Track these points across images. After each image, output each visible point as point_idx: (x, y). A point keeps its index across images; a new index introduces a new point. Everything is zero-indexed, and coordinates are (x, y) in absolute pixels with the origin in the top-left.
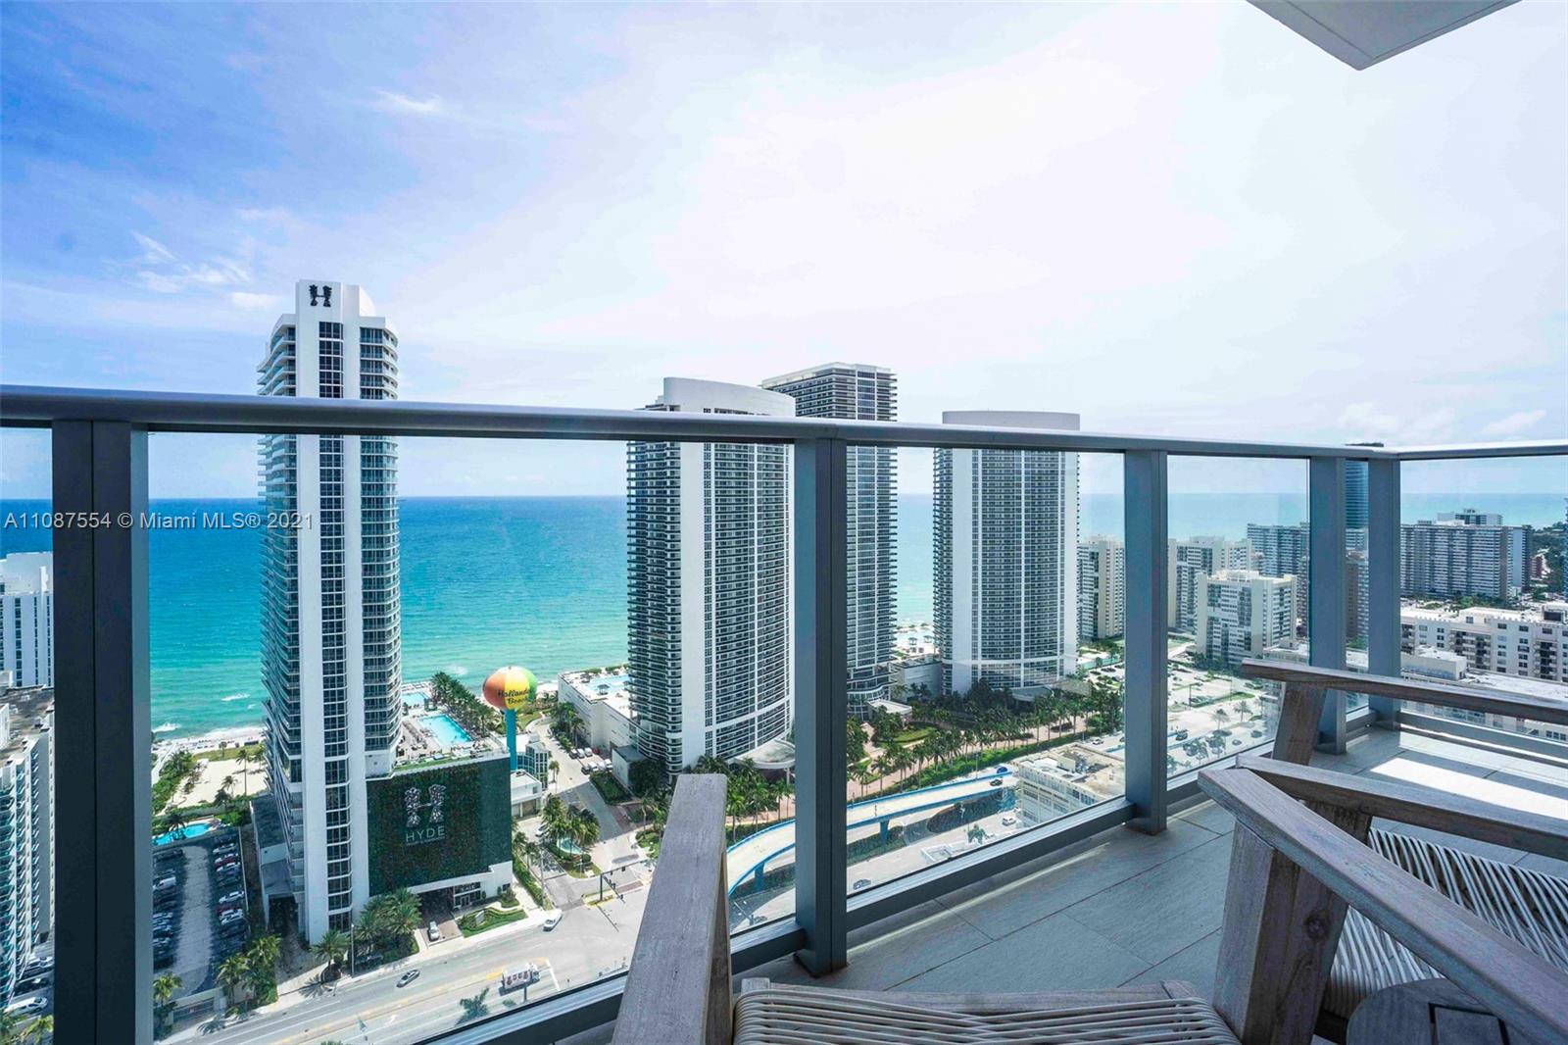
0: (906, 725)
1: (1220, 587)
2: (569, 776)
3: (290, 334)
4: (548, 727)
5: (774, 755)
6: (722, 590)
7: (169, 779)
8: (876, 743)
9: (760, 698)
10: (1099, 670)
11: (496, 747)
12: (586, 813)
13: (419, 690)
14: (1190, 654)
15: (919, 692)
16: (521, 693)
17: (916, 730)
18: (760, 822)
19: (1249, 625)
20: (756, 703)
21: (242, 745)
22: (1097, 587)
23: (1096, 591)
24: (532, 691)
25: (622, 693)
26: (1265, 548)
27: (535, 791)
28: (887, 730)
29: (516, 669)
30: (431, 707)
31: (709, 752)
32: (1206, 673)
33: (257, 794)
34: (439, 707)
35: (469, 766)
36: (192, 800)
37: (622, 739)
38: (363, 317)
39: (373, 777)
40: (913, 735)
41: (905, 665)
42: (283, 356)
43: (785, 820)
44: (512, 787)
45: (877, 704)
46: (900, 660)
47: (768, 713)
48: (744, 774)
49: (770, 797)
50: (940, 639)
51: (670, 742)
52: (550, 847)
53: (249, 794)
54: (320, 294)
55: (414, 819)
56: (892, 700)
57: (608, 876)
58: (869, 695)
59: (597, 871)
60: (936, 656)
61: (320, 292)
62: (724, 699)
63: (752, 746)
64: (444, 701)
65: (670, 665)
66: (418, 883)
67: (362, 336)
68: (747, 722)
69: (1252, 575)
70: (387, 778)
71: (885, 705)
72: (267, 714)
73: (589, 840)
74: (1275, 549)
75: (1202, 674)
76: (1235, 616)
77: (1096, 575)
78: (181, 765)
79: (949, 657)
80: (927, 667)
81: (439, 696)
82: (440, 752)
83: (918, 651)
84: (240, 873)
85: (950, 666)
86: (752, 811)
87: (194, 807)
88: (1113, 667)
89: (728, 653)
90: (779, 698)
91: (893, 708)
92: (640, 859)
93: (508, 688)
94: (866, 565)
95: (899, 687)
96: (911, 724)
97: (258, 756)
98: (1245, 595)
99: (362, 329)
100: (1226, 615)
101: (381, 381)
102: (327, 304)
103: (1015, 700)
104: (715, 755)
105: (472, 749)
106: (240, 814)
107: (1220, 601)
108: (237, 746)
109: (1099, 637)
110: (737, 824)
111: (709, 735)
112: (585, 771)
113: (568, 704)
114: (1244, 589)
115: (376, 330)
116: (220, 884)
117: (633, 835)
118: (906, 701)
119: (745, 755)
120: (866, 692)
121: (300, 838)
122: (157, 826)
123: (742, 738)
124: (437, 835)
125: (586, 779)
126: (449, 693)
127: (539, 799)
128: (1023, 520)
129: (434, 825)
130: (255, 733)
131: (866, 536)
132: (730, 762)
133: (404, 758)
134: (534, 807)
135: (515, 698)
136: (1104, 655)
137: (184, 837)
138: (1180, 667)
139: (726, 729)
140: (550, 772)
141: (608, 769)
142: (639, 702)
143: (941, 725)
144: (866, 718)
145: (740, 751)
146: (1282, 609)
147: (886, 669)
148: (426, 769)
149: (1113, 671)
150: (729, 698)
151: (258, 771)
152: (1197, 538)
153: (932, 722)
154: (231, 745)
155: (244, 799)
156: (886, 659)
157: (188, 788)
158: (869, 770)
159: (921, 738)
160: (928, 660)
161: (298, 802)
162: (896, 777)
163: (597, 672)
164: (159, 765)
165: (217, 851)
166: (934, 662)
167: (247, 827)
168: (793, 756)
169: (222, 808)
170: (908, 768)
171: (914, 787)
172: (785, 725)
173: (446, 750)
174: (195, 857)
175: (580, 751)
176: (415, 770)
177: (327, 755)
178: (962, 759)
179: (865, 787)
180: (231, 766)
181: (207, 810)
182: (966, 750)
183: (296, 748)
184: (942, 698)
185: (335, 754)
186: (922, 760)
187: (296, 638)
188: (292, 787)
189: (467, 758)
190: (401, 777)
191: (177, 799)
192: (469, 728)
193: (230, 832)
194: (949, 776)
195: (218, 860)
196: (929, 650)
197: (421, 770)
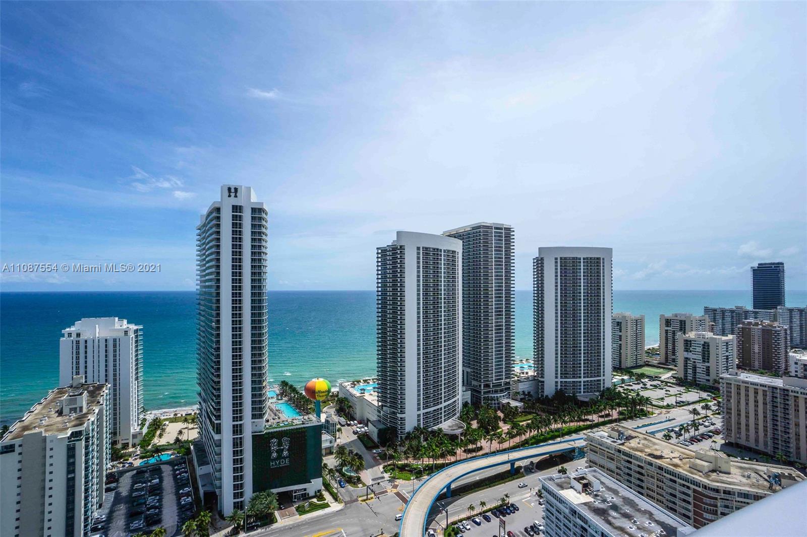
0: (520, 413)
1: (691, 341)
2: (346, 436)
3: (217, 211)
4: (335, 409)
5: (452, 427)
6: (426, 340)
7: (152, 431)
8: (505, 422)
9: (445, 397)
10: (623, 385)
11: (313, 420)
12: (357, 454)
13: (272, 389)
14: (674, 377)
15: (526, 395)
16: (324, 392)
17: (525, 416)
18: (447, 462)
19: (708, 362)
20: (443, 399)
21: (184, 415)
22: (621, 340)
23: (620, 342)
24: (329, 391)
25: (372, 393)
26: (714, 320)
27: (331, 442)
28: (510, 415)
29: (321, 380)
30: (279, 398)
31: (419, 425)
32: (684, 388)
33: (194, 439)
34: (284, 398)
35: (301, 428)
36: (163, 442)
37: (373, 417)
38: (253, 203)
39: (255, 433)
40: (524, 418)
41: (519, 381)
42: (214, 222)
43: (459, 461)
44: (322, 440)
45: (505, 401)
46: (516, 378)
47: (448, 405)
48: (438, 436)
49: (452, 449)
50: (538, 367)
51: (399, 419)
52: (340, 471)
53: (189, 439)
54: (233, 191)
55: (275, 455)
56: (512, 399)
57: (371, 487)
58: (500, 397)
59: (364, 485)
60: (536, 376)
61: (233, 190)
62: (427, 397)
63: (441, 422)
64: (286, 396)
65: (399, 379)
66: (276, 487)
67: (252, 212)
68: (438, 409)
69: (709, 335)
70: (262, 433)
71: (509, 402)
72: (199, 399)
73: (359, 468)
74: (720, 321)
75: (682, 389)
76: (700, 357)
77: (620, 334)
78: (157, 424)
79: (542, 377)
80: (531, 382)
81: (283, 393)
82: (287, 421)
83: (525, 374)
84: (188, 479)
85: (543, 382)
86: (443, 456)
87: (163, 445)
88: (631, 383)
89: (428, 373)
90: (453, 397)
91: (514, 404)
92: (386, 479)
93: (317, 389)
94: (499, 328)
95: (516, 392)
96: (523, 412)
97: (193, 421)
98: (706, 346)
99: (252, 208)
100: (695, 357)
101: (261, 234)
102: (236, 196)
103: (579, 400)
104: (422, 426)
105: (303, 420)
106: (186, 449)
107: (691, 349)
108: (182, 415)
109: (622, 367)
110: (435, 462)
111: (419, 416)
112: (355, 433)
113: (344, 398)
114: (705, 342)
115: (259, 209)
116: (179, 484)
117: (381, 467)
118: (519, 400)
119: (438, 426)
120: (498, 394)
121: (220, 462)
122: (148, 454)
123: (436, 417)
124: (285, 463)
125: (355, 437)
126: (287, 389)
127: (333, 446)
128: (582, 305)
129: (285, 458)
130: (193, 409)
131: (499, 313)
132: (430, 430)
133: (269, 423)
134: (330, 451)
135: (320, 394)
136: (626, 377)
137: (161, 460)
138: (669, 384)
139: (427, 413)
140: (337, 433)
141: (366, 432)
142: (383, 398)
143: (539, 413)
144: (499, 409)
145: (435, 425)
146: (727, 354)
147: (509, 383)
148: (280, 429)
149: (631, 386)
150: (429, 396)
151: (193, 428)
152: (676, 314)
153: (534, 411)
154: (179, 415)
155: (187, 442)
156: (509, 378)
157: (161, 436)
158: (504, 436)
159: (529, 420)
160: (530, 379)
161: (219, 444)
162: (517, 440)
163: (359, 382)
164: (147, 424)
165: (176, 467)
166: (534, 380)
167: (190, 456)
168: (462, 427)
169: (177, 446)
170: (523, 435)
171: (527, 445)
172: (457, 411)
173: (290, 420)
174: (167, 470)
175: (352, 422)
176: (275, 430)
177: (234, 421)
178: (552, 431)
179: (501, 445)
180: (180, 425)
181: (170, 447)
182: (554, 426)
183: (218, 417)
184: (539, 399)
185: (237, 421)
186: (531, 431)
187: (219, 362)
188: (216, 437)
189: (300, 424)
190: (269, 433)
191: (156, 441)
192: (300, 409)
193: (182, 458)
194: (545, 440)
195: (178, 472)
196: (531, 373)
197: (278, 429)
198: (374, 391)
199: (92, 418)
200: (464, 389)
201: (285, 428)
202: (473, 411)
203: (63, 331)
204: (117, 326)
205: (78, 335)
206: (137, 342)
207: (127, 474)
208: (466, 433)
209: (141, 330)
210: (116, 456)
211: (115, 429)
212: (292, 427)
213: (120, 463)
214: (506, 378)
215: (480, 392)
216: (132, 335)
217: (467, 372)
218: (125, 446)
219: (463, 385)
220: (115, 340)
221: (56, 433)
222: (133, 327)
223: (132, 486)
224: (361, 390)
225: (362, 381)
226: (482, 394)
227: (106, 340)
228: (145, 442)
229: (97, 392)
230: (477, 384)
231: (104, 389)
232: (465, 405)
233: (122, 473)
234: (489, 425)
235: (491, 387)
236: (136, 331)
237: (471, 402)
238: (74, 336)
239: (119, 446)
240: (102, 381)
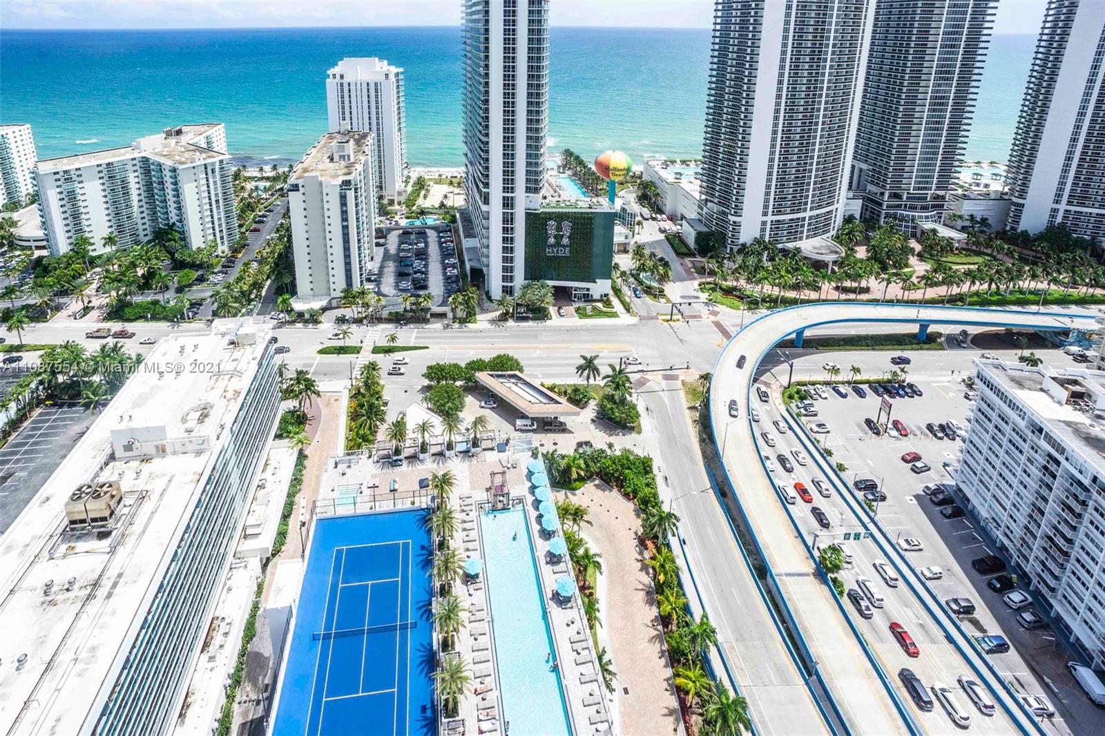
2: (650, 233)
4: (635, 195)
5: (819, 248)
6: (791, 110)
8: (920, 256)
9: (812, 202)
11: (603, 205)
12: (662, 259)
13: (553, 159)
15: (978, 223)
16: (621, 170)
17: (967, 256)
18: (802, 297)
20: (809, 206)
21: (449, 177)
24: (628, 170)
25: (693, 180)
27: (626, 237)
28: (934, 248)
29: (618, 153)
30: (561, 171)
31: (762, 236)
33: (460, 207)
34: (566, 172)
35: (588, 213)
36: (427, 204)
37: (692, 214)
39: (529, 210)
40: (964, 260)
41: (965, 197)
43: (824, 301)
44: (615, 232)
45: (928, 226)
46: (960, 192)
47: (817, 215)
48: (792, 258)
49: (814, 281)
50: (1015, 178)
51: (731, 223)
52: (636, 277)
53: (456, 206)
55: (552, 240)
56: (944, 225)
57: (678, 306)
58: (920, 217)
59: (668, 301)
60: (1006, 194)
62: (781, 199)
63: (801, 239)
64: (569, 169)
65: (737, 166)
66: (552, 279)
68: (798, 219)
70: (537, 212)
71: (936, 227)
72: (464, 159)
73: (663, 278)
78: (421, 184)
79: (1022, 197)
80: (991, 202)
81: (566, 164)
82: (569, 201)
83: (982, 186)
84: (454, 249)
85: (1022, 204)
86: (796, 287)
87: (429, 208)
90: (829, 204)
91: (945, 232)
92: (701, 300)
93: (612, 165)
94: (939, 102)
95: (955, 215)
96: (963, 249)
97: (459, 185)
104: (767, 239)
105: (590, 203)
106: (451, 216)
108: (447, 177)
110: (782, 294)
111: (764, 223)
112: (662, 231)
113: (651, 182)
116: (445, 254)
117: (696, 283)
118: (960, 228)
119: (794, 244)
120: (917, 214)
121: (488, 238)
123: (794, 231)
124: (565, 253)
125: (662, 236)
126: (572, 161)
127: (629, 243)
129: (563, 246)
130: (459, 171)
131: (944, 74)
132: (780, 246)
133: (547, 201)
134: (625, 248)
135: (617, 173)
139: (779, 221)
140: (637, 227)
141: (679, 233)
142: (709, 190)
144: (914, 235)
145: (789, 240)
147: (943, 198)
148: (560, 210)
150: (785, 198)
151: (458, 194)
153: (989, 251)
154: (444, 177)
155: (452, 208)
156: (946, 189)
157: (425, 197)
158: (914, 280)
159: (974, 264)
160: (993, 196)
161: (487, 217)
162: (942, 291)
163: (673, 162)
164: (412, 182)
165: (441, 234)
166: (1001, 199)
167: (455, 225)
168: (836, 252)
169: (442, 211)
170: (955, 286)
171: (960, 303)
172: (832, 227)
173: (573, 201)
174: (432, 235)
175: (658, 216)
176: (554, 210)
177: (504, 192)
178: (1021, 291)
179: (907, 293)
180: (445, 189)
181: (434, 211)
182: (1026, 284)
183: (487, 185)
184: (1005, 232)
185: (508, 192)
186: (973, 283)
187: (487, 118)
188: (484, 208)
189: (586, 208)
190: (546, 213)
191: (420, 202)
192: (587, 188)
193: (448, 226)
194: (1003, 302)
195: (443, 240)
196: (997, 186)
197: (557, 210)
198: (696, 178)
199: (359, 168)
200: (851, 194)
201: (567, 210)
202: (861, 232)
203: (328, 72)
204: (378, 68)
205: (342, 77)
206: (398, 87)
207: (394, 232)
208: (842, 263)
209: (402, 73)
210: (383, 211)
211: (381, 182)
212: (576, 210)
213: (388, 219)
214: (938, 188)
215: (881, 205)
216: (392, 78)
217: (861, 170)
218: (391, 202)
219: (850, 188)
220: (376, 84)
221: (330, 179)
222: (394, 70)
223: (399, 245)
224: (676, 173)
225: (678, 161)
226: (885, 207)
227: (368, 84)
228: (410, 202)
229: (362, 141)
230: (876, 191)
231: (368, 138)
232: (849, 219)
233: (390, 230)
234: (890, 259)
235: (905, 199)
236: (397, 75)
237: (861, 218)
238: (338, 77)
239: (385, 202)
240: (367, 130)
